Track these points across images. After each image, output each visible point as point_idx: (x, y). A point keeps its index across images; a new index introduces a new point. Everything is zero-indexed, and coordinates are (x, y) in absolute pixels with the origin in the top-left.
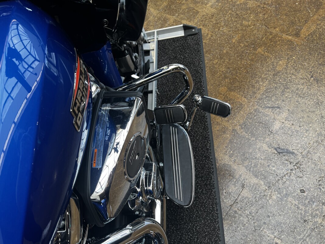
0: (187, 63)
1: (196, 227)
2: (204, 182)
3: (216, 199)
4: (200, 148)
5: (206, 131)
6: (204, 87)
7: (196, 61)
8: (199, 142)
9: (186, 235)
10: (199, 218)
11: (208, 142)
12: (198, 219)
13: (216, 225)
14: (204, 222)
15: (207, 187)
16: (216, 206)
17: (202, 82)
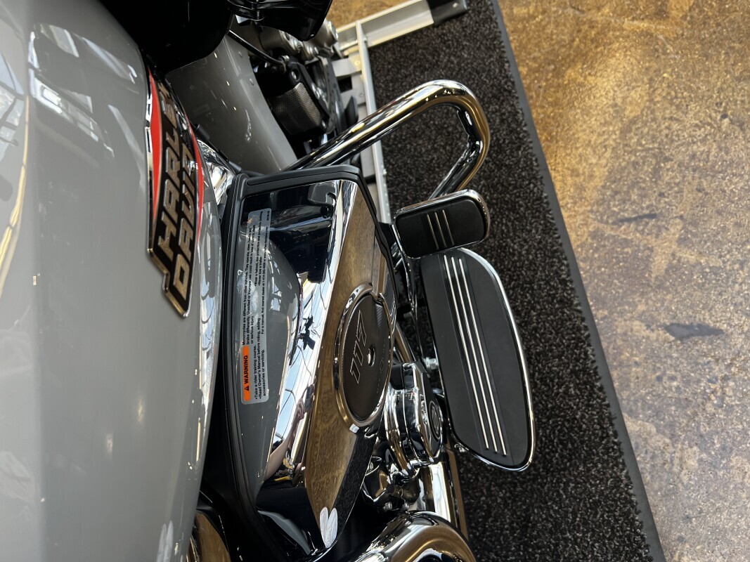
0: (470, 74)
1: (564, 483)
2: (568, 368)
3: (608, 406)
4: (543, 280)
5: (551, 236)
6: (525, 125)
7: (494, 65)
8: (536, 265)
9: (541, 507)
10: (570, 460)
11: (563, 264)
12: (568, 464)
13: (619, 474)
14: (584, 468)
15: (579, 379)
16: (612, 424)
17: (518, 113)
